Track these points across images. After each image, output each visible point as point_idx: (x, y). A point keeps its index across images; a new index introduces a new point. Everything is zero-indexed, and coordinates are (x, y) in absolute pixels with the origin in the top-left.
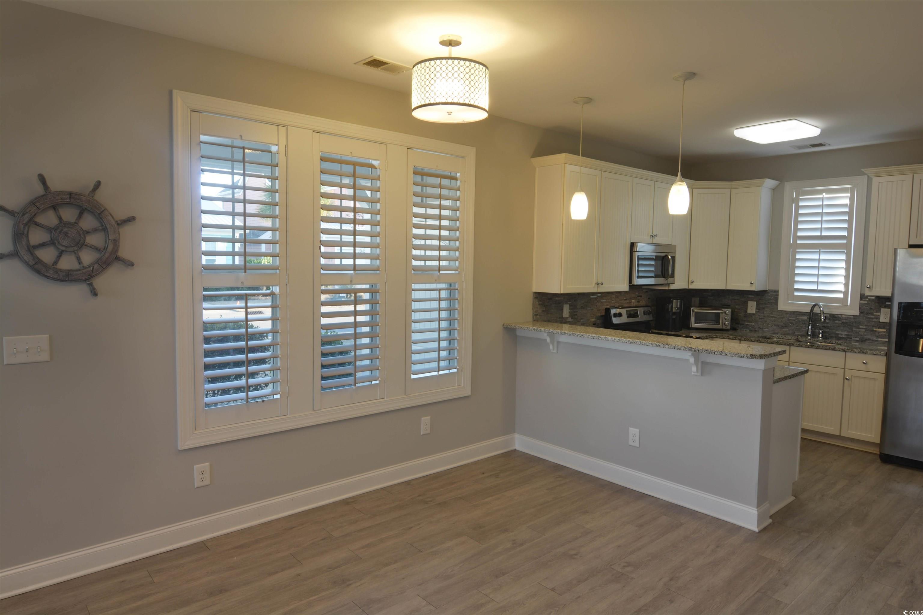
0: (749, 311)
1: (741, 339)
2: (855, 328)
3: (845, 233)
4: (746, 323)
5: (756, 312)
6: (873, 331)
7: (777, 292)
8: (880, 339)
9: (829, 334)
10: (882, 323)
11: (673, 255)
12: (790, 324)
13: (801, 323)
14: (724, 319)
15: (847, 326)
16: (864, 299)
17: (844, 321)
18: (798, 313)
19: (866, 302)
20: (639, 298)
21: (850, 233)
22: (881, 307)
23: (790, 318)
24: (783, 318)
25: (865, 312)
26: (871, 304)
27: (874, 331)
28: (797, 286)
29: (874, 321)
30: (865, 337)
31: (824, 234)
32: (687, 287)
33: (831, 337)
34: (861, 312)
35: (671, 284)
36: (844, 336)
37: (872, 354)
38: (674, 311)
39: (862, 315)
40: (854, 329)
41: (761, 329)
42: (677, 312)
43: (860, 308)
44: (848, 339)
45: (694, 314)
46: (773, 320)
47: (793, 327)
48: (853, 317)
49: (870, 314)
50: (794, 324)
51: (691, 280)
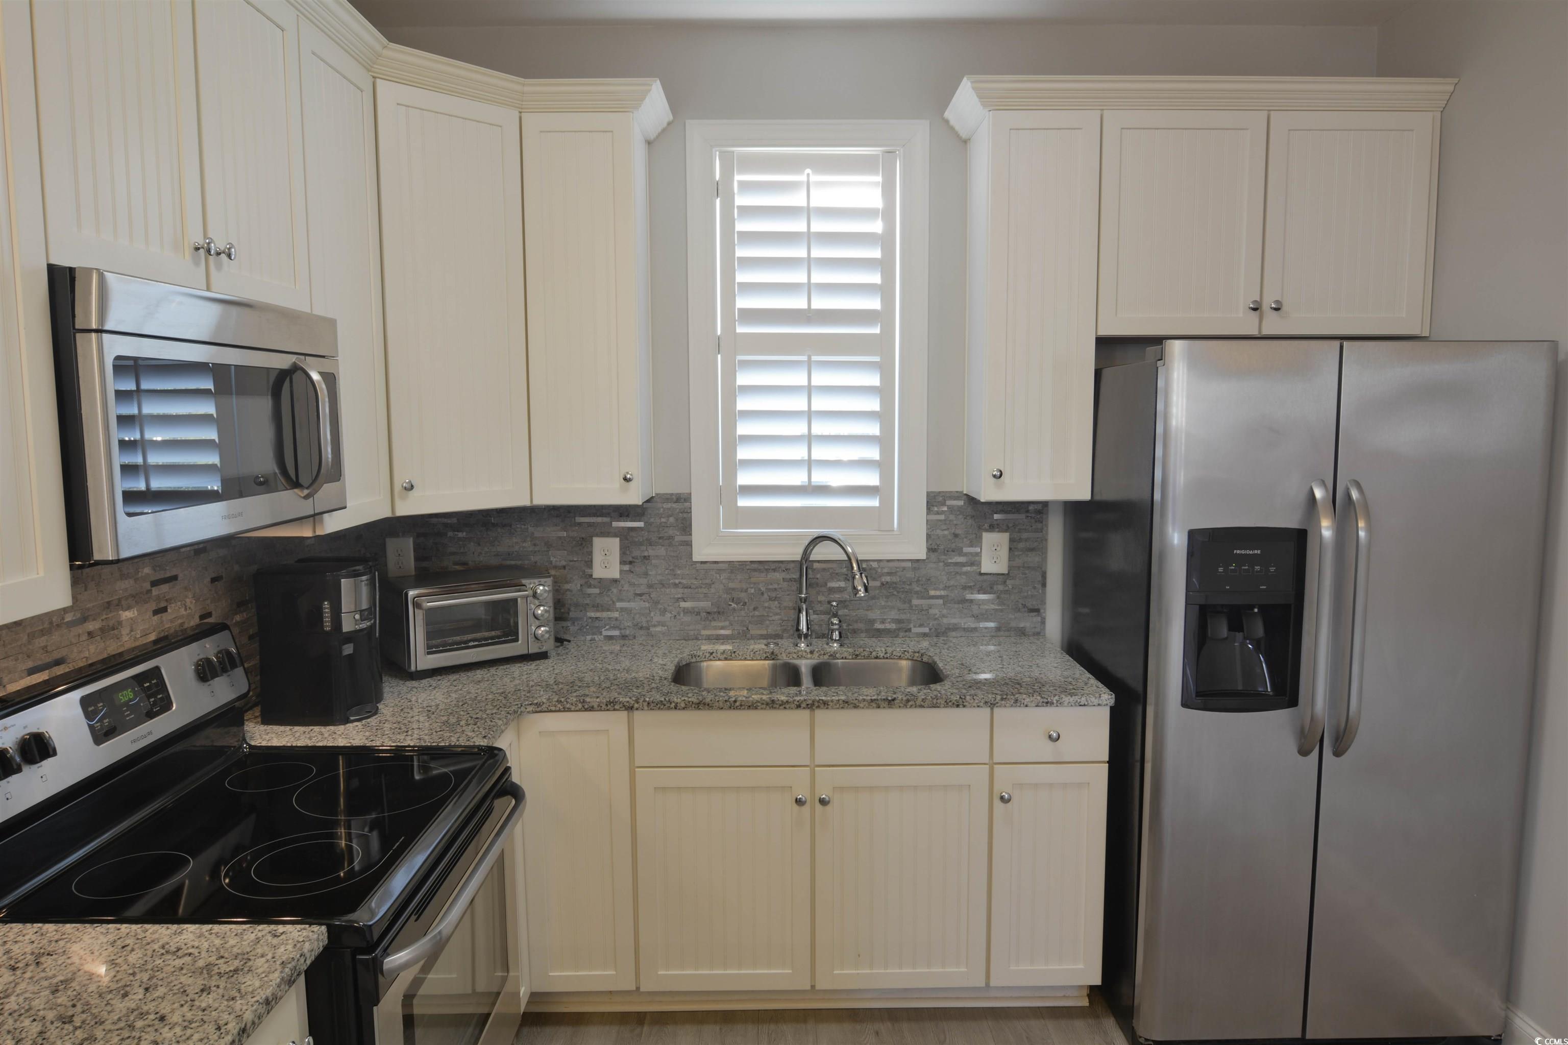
0: (599, 572)
1: (636, 706)
2: (918, 598)
3: (874, 303)
4: (593, 615)
5: (621, 571)
6: (964, 601)
7: (683, 499)
8: (982, 625)
9: (849, 625)
10: (985, 577)
11: (327, 366)
12: (734, 605)
13: (766, 596)
14: (531, 618)
15: (895, 593)
16: (936, 509)
17: (888, 579)
18: (755, 566)
19: (942, 517)
20: (165, 588)
21: (887, 300)
22: (980, 528)
23: (731, 585)
24: (709, 586)
25: (942, 547)
26: (955, 522)
27: (967, 600)
28: (744, 478)
29: (966, 573)
30: (945, 621)
31: (821, 303)
32: (387, 514)
33: (854, 631)
34: (931, 550)
35: (326, 516)
36: (888, 626)
37: (1076, 705)
38: (348, 625)
39: (933, 556)
40: (915, 602)
41: (641, 628)
42: (361, 630)
43: (929, 536)
44: (901, 634)
45: (420, 614)
46: (679, 596)
47: (743, 613)
48: (909, 564)
49: (953, 551)
50: (745, 604)
51: (401, 479)
